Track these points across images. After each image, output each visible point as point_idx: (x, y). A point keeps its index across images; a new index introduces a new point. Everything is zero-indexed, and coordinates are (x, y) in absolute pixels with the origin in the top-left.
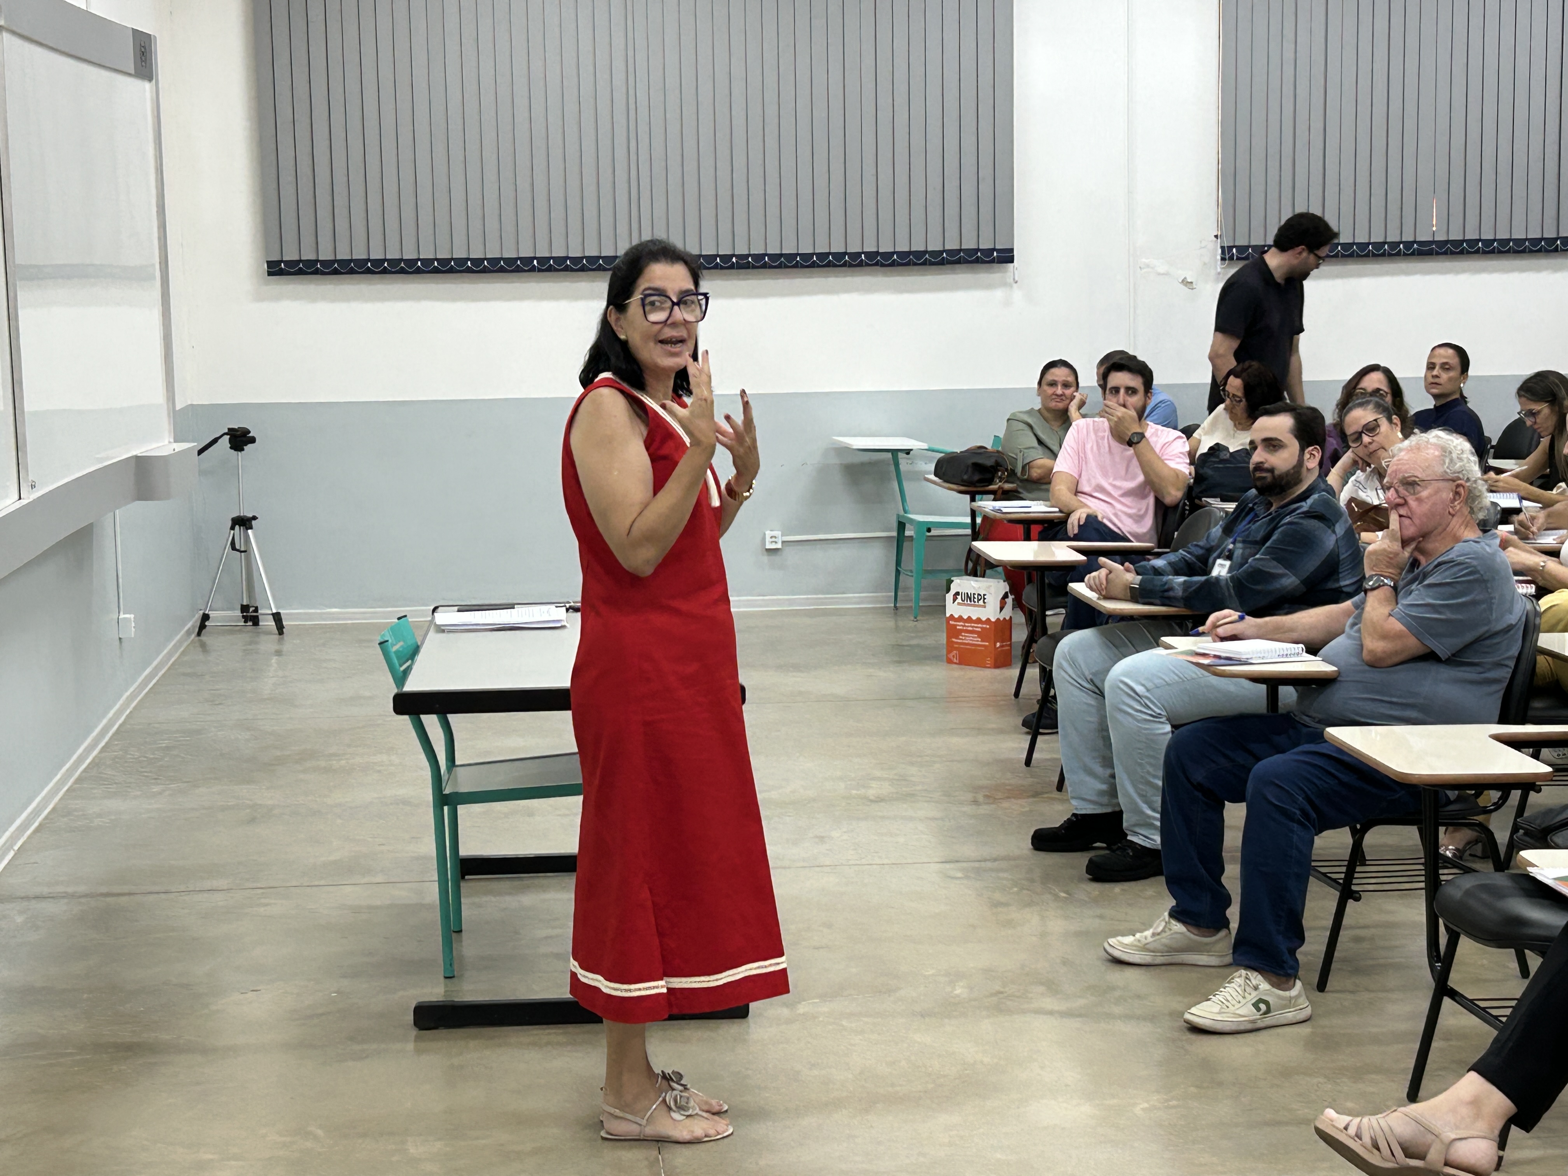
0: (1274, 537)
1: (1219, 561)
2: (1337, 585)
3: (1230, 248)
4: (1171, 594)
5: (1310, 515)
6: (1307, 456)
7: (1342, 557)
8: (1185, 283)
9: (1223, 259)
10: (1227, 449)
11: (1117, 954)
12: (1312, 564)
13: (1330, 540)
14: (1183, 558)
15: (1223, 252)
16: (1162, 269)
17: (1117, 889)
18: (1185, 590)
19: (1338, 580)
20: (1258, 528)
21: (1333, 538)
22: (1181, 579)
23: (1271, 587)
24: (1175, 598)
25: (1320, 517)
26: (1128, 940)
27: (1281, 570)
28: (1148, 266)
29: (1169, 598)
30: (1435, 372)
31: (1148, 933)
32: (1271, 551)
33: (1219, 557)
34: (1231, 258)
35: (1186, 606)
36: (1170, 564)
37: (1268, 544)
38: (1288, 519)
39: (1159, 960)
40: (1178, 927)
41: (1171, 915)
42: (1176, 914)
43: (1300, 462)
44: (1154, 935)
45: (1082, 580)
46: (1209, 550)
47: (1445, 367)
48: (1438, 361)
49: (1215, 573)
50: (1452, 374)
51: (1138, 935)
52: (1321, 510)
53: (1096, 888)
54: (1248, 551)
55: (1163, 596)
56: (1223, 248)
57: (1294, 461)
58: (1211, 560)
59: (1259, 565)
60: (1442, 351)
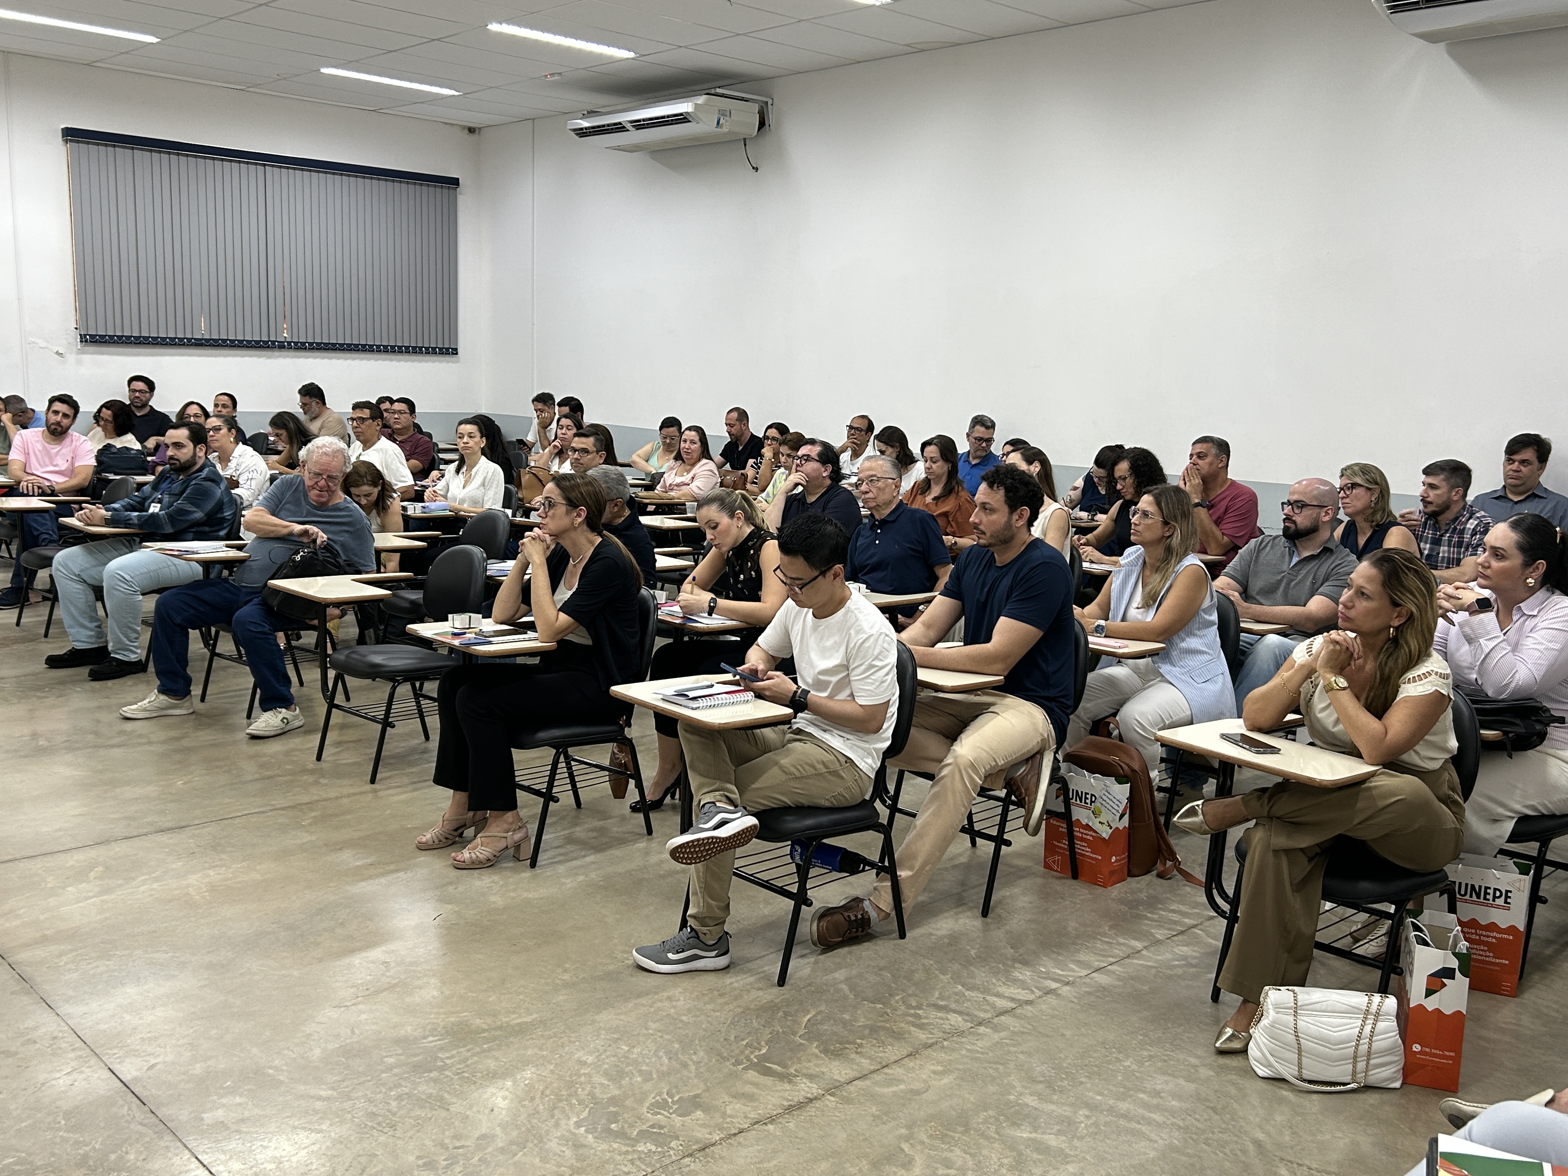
0: (188, 491)
1: (153, 504)
2: (222, 516)
3: (85, 335)
4: (131, 522)
5: (206, 479)
6: (198, 450)
7: (225, 501)
8: (57, 353)
9: (81, 341)
10: (115, 447)
11: (128, 715)
12: (210, 505)
13: (219, 492)
14: (129, 504)
15: (81, 338)
16: (43, 345)
17: (110, 683)
18: (138, 520)
19: (223, 513)
20: (176, 487)
21: (220, 491)
22: (136, 514)
23: (188, 518)
24: (133, 524)
25: (213, 481)
26: (134, 707)
27: (194, 509)
28: (34, 343)
29: (130, 524)
30: (219, 409)
31: (145, 702)
32: (186, 499)
33: (153, 502)
34: (86, 341)
35: (140, 528)
36: (123, 506)
37: (185, 495)
38: (194, 482)
39: (154, 715)
40: (163, 697)
41: (159, 691)
42: (163, 690)
43: (195, 454)
44: (149, 702)
45: (73, 516)
46: (145, 499)
47: (224, 406)
48: (220, 403)
49: (151, 510)
50: (228, 410)
51: (139, 704)
52: (213, 477)
53: (97, 685)
54: (172, 500)
55: (127, 523)
56: (81, 335)
57: (191, 453)
58: (147, 504)
59: (181, 506)
60: (222, 397)
